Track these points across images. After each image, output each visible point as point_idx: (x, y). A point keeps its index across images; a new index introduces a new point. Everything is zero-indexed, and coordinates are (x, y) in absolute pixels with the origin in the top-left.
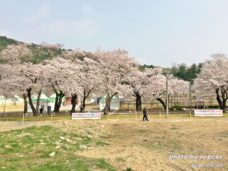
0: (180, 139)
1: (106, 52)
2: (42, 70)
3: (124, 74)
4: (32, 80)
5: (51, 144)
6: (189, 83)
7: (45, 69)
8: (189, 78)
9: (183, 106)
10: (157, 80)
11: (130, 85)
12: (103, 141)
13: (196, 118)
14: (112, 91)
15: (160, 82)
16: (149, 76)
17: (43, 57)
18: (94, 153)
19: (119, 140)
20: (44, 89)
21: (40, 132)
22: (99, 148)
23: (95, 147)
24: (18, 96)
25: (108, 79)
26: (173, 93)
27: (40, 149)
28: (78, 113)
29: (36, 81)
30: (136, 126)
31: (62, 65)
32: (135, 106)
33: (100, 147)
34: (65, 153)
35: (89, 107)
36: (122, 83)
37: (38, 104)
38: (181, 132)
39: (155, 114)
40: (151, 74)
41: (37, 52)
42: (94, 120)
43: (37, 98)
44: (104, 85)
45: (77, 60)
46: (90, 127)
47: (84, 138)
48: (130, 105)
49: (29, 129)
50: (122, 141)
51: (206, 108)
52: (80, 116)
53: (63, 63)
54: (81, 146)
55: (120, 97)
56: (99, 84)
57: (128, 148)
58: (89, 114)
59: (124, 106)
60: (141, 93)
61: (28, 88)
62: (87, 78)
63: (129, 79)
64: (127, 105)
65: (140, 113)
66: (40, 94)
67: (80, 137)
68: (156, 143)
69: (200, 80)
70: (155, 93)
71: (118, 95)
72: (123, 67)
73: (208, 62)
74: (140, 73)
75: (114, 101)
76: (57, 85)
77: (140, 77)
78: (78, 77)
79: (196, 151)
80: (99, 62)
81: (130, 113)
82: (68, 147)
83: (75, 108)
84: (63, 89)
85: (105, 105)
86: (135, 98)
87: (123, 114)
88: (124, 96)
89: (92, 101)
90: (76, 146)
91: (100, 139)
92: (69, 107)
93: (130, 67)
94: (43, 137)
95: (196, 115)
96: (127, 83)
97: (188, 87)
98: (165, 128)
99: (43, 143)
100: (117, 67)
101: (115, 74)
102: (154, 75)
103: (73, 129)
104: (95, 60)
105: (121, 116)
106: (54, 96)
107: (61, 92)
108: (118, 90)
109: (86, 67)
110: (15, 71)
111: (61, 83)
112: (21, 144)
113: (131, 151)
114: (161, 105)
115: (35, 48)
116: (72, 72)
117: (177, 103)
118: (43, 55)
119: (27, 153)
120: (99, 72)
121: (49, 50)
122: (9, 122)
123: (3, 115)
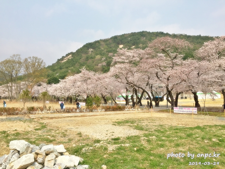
122: (210, 116)
123: (203, 109)
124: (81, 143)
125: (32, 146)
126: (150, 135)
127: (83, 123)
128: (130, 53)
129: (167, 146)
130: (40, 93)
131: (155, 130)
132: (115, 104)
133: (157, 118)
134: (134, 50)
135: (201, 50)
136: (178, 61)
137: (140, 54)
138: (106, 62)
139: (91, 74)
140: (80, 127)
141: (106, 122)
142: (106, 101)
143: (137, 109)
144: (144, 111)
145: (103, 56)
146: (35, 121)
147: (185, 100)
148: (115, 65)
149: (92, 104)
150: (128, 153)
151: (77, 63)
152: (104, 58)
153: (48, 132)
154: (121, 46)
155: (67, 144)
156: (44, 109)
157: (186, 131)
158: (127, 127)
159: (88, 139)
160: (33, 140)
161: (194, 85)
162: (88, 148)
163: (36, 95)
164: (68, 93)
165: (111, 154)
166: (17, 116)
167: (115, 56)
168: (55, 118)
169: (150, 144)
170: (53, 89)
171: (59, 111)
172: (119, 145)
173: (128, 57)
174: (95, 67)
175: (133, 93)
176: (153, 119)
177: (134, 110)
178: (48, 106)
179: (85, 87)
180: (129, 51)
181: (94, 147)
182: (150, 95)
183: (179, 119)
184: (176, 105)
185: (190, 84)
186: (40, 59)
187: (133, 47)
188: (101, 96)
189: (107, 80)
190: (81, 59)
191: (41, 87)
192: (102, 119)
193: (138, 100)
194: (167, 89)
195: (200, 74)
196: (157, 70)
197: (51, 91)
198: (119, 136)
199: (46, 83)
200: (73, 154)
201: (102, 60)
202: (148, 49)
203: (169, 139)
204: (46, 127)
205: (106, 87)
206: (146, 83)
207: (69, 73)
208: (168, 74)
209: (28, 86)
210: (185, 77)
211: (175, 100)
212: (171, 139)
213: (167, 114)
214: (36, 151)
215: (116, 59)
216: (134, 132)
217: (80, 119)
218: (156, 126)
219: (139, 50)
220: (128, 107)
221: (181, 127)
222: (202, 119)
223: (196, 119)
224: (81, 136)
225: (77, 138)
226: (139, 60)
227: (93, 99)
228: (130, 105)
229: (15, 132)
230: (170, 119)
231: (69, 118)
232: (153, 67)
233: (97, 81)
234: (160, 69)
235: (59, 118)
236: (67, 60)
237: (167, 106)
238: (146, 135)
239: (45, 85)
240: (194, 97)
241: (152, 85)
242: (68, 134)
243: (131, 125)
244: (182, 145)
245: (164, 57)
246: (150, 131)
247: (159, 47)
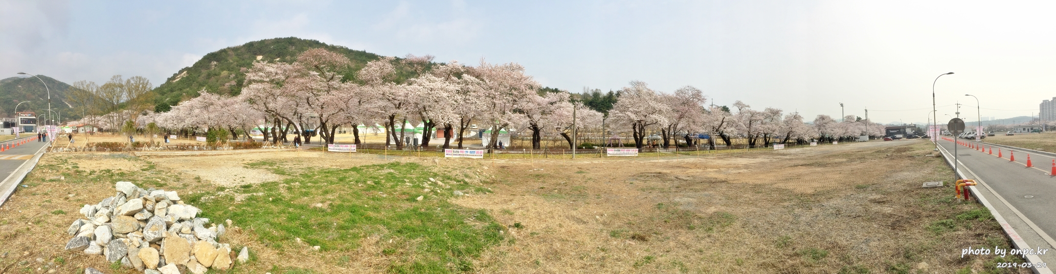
0: (586, 185)
1: (493, 67)
2: (407, 92)
3: (517, 99)
4: (395, 105)
5: (419, 186)
6: (603, 115)
7: (411, 91)
8: (604, 108)
9: (594, 143)
10: (562, 109)
11: (525, 114)
12: (485, 187)
13: (609, 158)
14: (500, 121)
15: (566, 112)
16: (552, 104)
17: (408, 75)
18: (472, 202)
19: (507, 187)
20: (409, 116)
21: (405, 170)
22: (479, 196)
23: (474, 194)
24: (379, 124)
25: (495, 105)
26: (582, 127)
27: (405, 190)
28: (453, 150)
29: (400, 106)
30: (531, 169)
31: (432, 85)
32: (532, 143)
33: (481, 194)
34: (435, 199)
35: (468, 142)
36: (515, 111)
37: (402, 136)
38: (588, 176)
39: (557, 154)
40: (554, 101)
41: (402, 68)
42: (473, 159)
43: (401, 128)
44: (489, 112)
45: (453, 78)
46: (468, 168)
47: (460, 182)
48: (524, 141)
49: (392, 165)
50: (511, 188)
51: (621, 146)
52: (455, 153)
53: (434, 81)
54: (456, 192)
55: (511, 130)
56: (482, 111)
57: (518, 197)
58: (467, 152)
59: (516, 143)
60: (540, 125)
61: (391, 115)
62: (467, 103)
63: (523, 107)
64: (521, 141)
65: (538, 152)
66: (404, 123)
67: (455, 181)
68: (556, 191)
69: (616, 112)
70: (559, 127)
71: (509, 127)
72: (515, 89)
73: (627, 90)
74: (539, 99)
75: (503, 135)
76: (425, 111)
77: (539, 104)
78: (453, 102)
79: (602, 199)
80: (483, 80)
81: (525, 151)
82: (439, 191)
83: (449, 143)
84: (433, 117)
85: (489, 139)
86: (531, 132)
87: (514, 153)
88: (517, 128)
89: (473, 134)
90: (449, 192)
91: (481, 184)
92: (441, 141)
93: (526, 90)
94: (409, 176)
95: (608, 155)
96: (521, 111)
97: (602, 120)
98: (569, 172)
99: (408, 184)
100: (508, 88)
101: (505, 98)
102: (558, 102)
103: (446, 169)
104: (477, 77)
105: (512, 156)
106: (422, 125)
107: (431, 120)
108: (509, 120)
109: (465, 89)
110: (376, 94)
111: (431, 109)
112: (383, 181)
113: (522, 202)
114: (567, 141)
115: (399, 63)
116: (445, 95)
117: (588, 139)
118: (409, 72)
119: (390, 194)
120: (482, 95)
121: (415, 65)
122: (370, 155)
123: (363, 146)
124: (200, 191)
125: (139, 190)
126: (293, 181)
127: (202, 164)
128: (271, 68)
129: (312, 194)
130: (146, 124)
131: (301, 174)
132: (248, 140)
133: (306, 158)
134: (278, 64)
135: (363, 71)
136: (335, 83)
137: (285, 71)
138: (236, 80)
139: (214, 97)
140: (199, 169)
141: (235, 164)
142: (235, 135)
143: (280, 146)
144: (288, 150)
145: (231, 72)
146: (141, 160)
147: (344, 134)
148: (250, 85)
149: (215, 140)
150: (261, 204)
151: (195, 82)
152: (233, 75)
153: (157, 174)
154: (259, 58)
155: (181, 190)
156: (152, 145)
157: (340, 174)
158: (263, 170)
159: (209, 185)
160: (140, 183)
161: (354, 116)
162: (209, 198)
163: (142, 127)
164: (183, 124)
165: (239, 206)
166: (120, 153)
167: (248, 72)
168: (166, 156)
169: (291, 193)
170: (162, 119)
171: (171, 148)
172: (249, 195)
173: (269, 74)
174: (220, 88)
175: (275, 125)
176: (300, 159)
177: (275, 147)
178: (156, 141)
179: (206, 116)
180: (270, 65)
181: (217, 196)
182: (299, 128)
183: (333, 159)
184: (332, 141)
185: (349, 115)
186: (145, 79)
187: (278, 59)
188: (228, 128)
189: (237, 107)
190: (199, 77)
191: (148, 116)
192: (228, 160)
193: (282, 135)
194: (321, 120)
195: (361, 102)
196: (307, 95)
197: (160, 122)
198: (252, 182)
199: (154, 110)
200: (189, 204)
201: (230, 78)
202: (296, 64)
203: (316, 185)
204: (155, 167)
205: (236, 117)
206: (294, 111)
207: (183, 97)
208: (322, 100)
209: (131, 115)
210: (343, 106)
211: (330, 135)
212: (318, 185)
213: (319, 153)
214: (144, 196)
215: (250, 76)
216: (272, 177)
217: (198, 159)
218: (302, 169)
219: (284, 64)
220: (266, 143)
221: (334, 169)
222: (361, 159)
223: (354, 158)
224: (199, 182)
225: (195, 184)
226: (284, 79)
227: (217, 133)
228: (271, 141)
229: (120, 171)
230: (322, 159)
231: (184, 158)
232: (303, 90)
233: (222, 107)
234: (312, 92)
235: (170, 156)
236: (180, 78)
237: (320, 143)
238: (287, 182)
239: (151, 113)
240: (354, 131)
241: (301, 114)
242: (182, 178)
243: (270, 167)
244: (332, 191)
245: (318, 77)
246: (294, 176)
247: (312, 62)
